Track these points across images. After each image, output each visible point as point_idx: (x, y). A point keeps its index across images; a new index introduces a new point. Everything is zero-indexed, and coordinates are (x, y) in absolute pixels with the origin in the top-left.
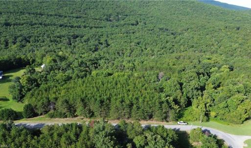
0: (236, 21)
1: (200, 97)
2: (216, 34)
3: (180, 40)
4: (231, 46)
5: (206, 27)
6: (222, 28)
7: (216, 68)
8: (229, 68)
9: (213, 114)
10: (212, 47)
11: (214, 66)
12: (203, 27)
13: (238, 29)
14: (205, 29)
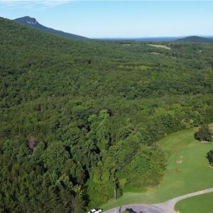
0: (83, 53)
1: (100, 163)
2: (69, 70)
3: (25, 81)
4: (91, 84)
5: (53, 61)
6: (72, 62)
7: (94, 116)
8: (108, 113)
9: (122, 182)
10: (70, 87)
11: (91, 113)
12: (48, 61)
13: (90, 62)
14: (53, 64)
